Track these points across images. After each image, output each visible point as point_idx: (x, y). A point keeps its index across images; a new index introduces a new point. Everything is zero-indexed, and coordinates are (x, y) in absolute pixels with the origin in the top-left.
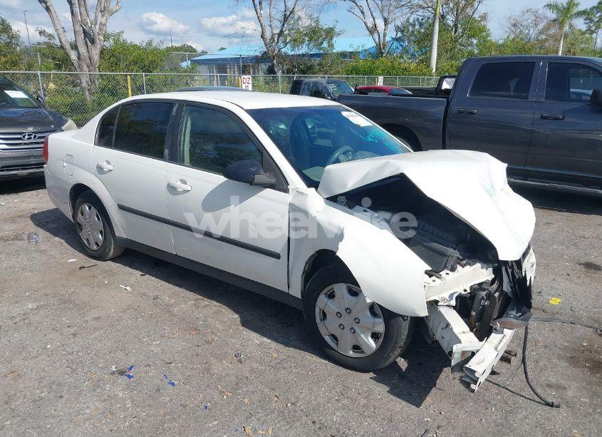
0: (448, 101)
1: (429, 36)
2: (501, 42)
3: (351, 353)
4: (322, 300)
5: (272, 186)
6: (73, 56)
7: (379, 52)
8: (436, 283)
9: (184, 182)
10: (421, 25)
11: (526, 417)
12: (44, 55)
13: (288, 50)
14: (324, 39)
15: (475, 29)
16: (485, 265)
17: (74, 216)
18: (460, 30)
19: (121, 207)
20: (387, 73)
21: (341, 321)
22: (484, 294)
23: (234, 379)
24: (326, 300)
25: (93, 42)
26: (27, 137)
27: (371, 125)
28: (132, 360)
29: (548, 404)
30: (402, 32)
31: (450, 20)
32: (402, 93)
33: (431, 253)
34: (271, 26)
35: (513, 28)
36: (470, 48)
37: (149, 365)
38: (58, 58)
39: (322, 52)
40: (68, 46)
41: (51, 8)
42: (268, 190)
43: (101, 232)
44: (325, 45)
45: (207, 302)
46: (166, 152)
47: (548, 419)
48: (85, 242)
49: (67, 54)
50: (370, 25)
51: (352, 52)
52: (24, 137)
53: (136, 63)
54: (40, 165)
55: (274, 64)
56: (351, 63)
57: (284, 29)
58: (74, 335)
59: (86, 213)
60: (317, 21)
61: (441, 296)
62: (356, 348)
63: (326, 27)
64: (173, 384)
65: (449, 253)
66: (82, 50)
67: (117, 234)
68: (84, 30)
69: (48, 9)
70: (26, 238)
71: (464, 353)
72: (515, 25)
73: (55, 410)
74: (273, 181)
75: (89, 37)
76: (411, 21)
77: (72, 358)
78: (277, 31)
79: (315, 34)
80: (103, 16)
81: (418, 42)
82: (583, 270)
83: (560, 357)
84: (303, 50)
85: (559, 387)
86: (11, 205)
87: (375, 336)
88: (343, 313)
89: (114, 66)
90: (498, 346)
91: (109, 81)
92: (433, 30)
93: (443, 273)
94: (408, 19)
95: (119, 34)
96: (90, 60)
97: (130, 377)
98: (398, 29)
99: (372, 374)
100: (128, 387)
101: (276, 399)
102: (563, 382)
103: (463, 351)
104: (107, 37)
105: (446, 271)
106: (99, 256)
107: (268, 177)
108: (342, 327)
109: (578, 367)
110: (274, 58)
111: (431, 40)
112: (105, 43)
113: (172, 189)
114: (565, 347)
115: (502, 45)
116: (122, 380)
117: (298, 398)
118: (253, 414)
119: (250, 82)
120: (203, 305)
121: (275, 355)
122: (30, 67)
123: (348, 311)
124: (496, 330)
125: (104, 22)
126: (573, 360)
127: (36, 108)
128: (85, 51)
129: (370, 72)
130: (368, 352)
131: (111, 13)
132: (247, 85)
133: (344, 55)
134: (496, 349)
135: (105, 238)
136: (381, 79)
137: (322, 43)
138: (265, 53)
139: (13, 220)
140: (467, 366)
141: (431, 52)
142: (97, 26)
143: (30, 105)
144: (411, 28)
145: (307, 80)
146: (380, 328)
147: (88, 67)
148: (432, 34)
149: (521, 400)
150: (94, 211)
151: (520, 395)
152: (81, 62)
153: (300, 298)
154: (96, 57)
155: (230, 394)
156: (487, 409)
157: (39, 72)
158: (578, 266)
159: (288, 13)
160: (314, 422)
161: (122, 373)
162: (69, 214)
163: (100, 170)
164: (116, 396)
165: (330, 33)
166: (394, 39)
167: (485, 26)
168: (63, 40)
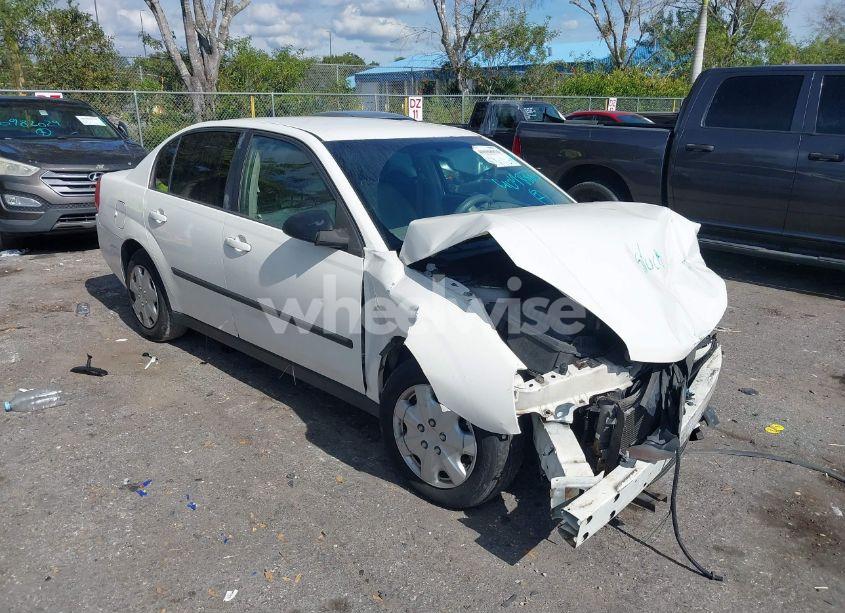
0: (672, 132)
1: (691, 38)
2: (806, 45)
3: (437, 482)
4: (401, 406)
5: (345, 248)
6: (184, 71)
7: (615, 62)
8: (534, 389)
9: (243, 239)
10: (681, 21)
11: (666, 590)
12: (145, 69)
13: (479, 60)
14: (531, 44)
15: (764, 26)
16: (615, 368)
17: (127, 282)
18: (742, 29)
19: (177, 272)
20: (621, 92)
21: (424, 436)
22: (610, 408)
23: (274, 506)
24: (406, 406)
25: (210, 51)
26: (95, 177)
27: (518, 164)
28: (153, 472)
29: (705, 575)
30: (651, 31)
31: (726, 14)
32: (637, 121)
33: (535, 346)
34: (456, 26)
35: (827, 24)
36: (755, 55)
37: (171, 481)
38: (167, 74)
39: (528, 63)
40: (177, 57)
41: (156, 5)
42: (340, 253)
43: (156, 304)
44: (533, 52)
45: (275, 403)
46: (227, 198)
47: (699, 597)
48: (139, 316)
49: (177, 68)
50: (602, 23)
51: (572, 64)
52: (92, 177)
53: (265, 79)
54: (91, 216)
55: (457, 81)
56: (569, 78)
57: (474, 30)
58: (92, 435)
59: (138, 278)
60: (522, 18)
61: (543, 408)
62: (443, 475)
63: (533, 26)
64: (194, 507)
65: (559, 348)
66: (196, 62)
67: (174, 308)
68: (199, 35)
69: (153, 7)
70: (75, 309)
71: (568, 490)
72: (831, 19)
73: (36, 529)
74: (345, 239)
75: (206, 46)
76: (666, 16)
77: (78, 464)
78: (463, 33)
79: (517, 36)
80: (224, 16)
81: (674, 47)
82: (838, 385)
83: (751, 510)
84: (501, 59)
85: (733, 552)
86: (71, 266)
87: (466, 459)
88: (427, 426)
89: (239, 83)
90: (620, 484)
91: (230, 104)
92: (698, 28)
93: (547, 376)
94: (661, 13)
95: (245, 41)
96: (205, 75)
97: (142, 494)
98: (645, 28)
99: (462, 515)
100: (135, 508)
101: (322, 536)
102: (741, 546)
103: (566, 489)
104: (228, 44)
105: (553, 373)
106: (154, 336)
107: (339, 234)
108: (424, 444)
109: (776, 525)
110: (458, 71)
111: (695, 44)
112: (227, 53)
113: (229, 248)
114: (765, 495)
115: (807, 51)
116: (131, 497)
117: (350, 538)
118: (284, 554)
119: (421, 104)
120: (269, 406)
121: (340, 478)
122: (125, 86)
123: (432, 423)
124: (624, 461)
125: (225, 24)
126: (770, 516)
127: (116, 139)
128: (199, 64)
129: (598, 91)
130: (457, 482)
131: (235, 12)
132: (415, 108)
133: (559, 67)
134: (616, 488)
135: (160, 312)
136: (613, 101)
137: (528, 50)
138: (447, 64)
139: (66, 285)
140: (566, 509)
141: (693, 61)
142: (217, 31)
143: (109, 136)
144: (665, 26)
145: (494, 102)
146: (472, 449)
147: (203, 85)
148: (696, 34)
149: (667, 565)
150: (148, 277)
151: (670, 559)
152: (194, 78)
153: (378, 401)
154: (214, 72)
155: (263, 526)
156: (612, 574)
157: (135, 92)
158: (830, 380)
159: (479, 8)
160: (361, 572)
161: (133, 488)
162: (123, 280)
163: (152, 220)
164: (116, 516)
165: (540, 35)
166: (639, 43)
167: (779, 22)
168: (172, 48)
